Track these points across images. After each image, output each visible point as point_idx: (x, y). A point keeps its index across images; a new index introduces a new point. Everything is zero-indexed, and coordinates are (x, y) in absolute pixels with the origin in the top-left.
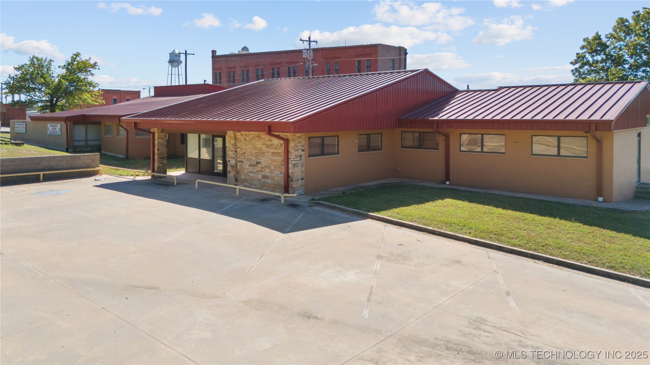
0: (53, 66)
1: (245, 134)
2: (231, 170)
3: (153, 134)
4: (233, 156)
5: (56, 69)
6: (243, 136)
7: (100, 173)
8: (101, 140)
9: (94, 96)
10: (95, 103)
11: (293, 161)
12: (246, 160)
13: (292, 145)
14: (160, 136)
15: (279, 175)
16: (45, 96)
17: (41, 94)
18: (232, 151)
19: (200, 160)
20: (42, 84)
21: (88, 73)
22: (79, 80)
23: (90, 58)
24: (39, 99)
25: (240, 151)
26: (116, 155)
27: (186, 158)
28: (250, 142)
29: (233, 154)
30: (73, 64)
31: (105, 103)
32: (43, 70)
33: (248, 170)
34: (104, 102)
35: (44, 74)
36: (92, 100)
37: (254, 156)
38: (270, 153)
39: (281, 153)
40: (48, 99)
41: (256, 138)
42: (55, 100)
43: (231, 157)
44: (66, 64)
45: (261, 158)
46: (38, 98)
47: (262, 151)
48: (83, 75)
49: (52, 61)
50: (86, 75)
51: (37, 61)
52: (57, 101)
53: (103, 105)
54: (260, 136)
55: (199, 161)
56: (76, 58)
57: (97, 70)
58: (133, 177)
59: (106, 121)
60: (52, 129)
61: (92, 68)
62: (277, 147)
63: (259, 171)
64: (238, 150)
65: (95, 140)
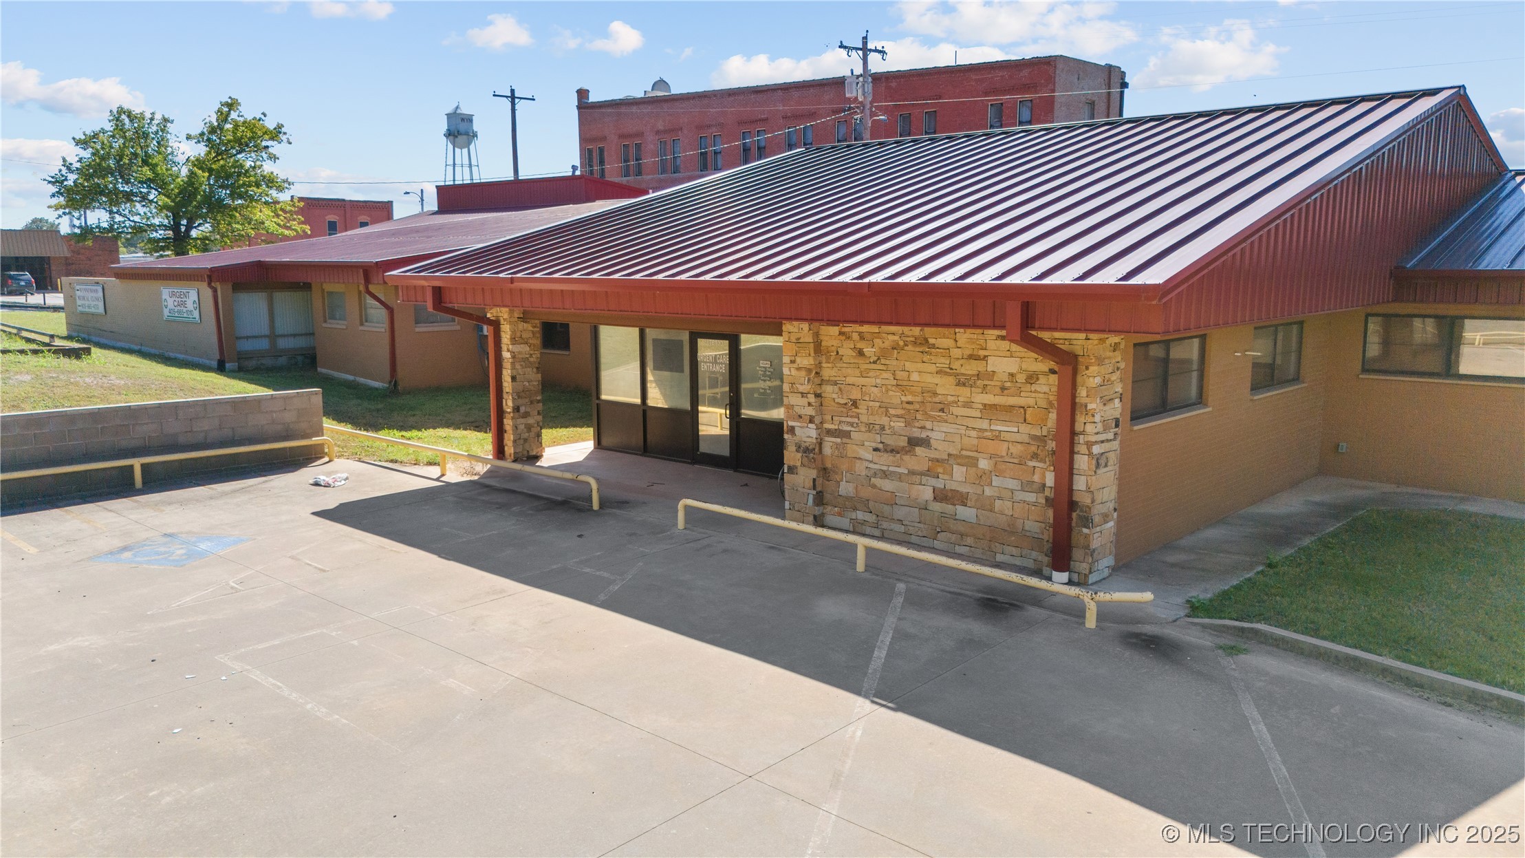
0: (173, 135)
1: (860, 334)
2: (799, 464)
3: (496, 324)
4: (810, 411)
5: (180, 142)
6: (849, 338)
7: (326, 450)
8: (313, 334)
9: (281, 213)
10: (287, 232)
11: (1096, 442)
12: (863, 429)
13: (1091, 378)
14: (518, 335)
15: (1016, 493)
16: (157, 214)
17: (148, 209)
18: (803, 395)
19: (644, 410)
20: (148, 182)
21: (263, 154)
22: (241, 171)
23: (265, 115)
24: (144, 221)
25: (834, 396)
26: (362, 380)
27: (597, 402)
28: (883, 361)
29: (809, 404)
30: (222, 129)
31: (309, 232)
32: (147, 146)
33: (871, 465)
34: (307, 228)
35: (150, 156)
36: (278, 225)
37: (898, 416)
38: (975, 406)
39: (1029, 411)
40: (166, 222)
41: (910, 347)
42: (183, 225)
43: (800, 417)
44: (205, 130)
45: (928, 425)
46: (142, 219)
47: (937, 400)
48: (250, 159)
49: (169, 121)
50: (258, 160)
51: (131, 121)
52: (189, 227)
53: (305, 236)
54: (926, 340)
55: (644, 412)
56: (228, 114)
57: (284, 145)
58: (435, 471)
59: (327, 280)
60: (176, 304)
61: (272, 139)
62: (1008, 384)
63: (922, 474)
64: (828, 390)
65: (294, 335)
